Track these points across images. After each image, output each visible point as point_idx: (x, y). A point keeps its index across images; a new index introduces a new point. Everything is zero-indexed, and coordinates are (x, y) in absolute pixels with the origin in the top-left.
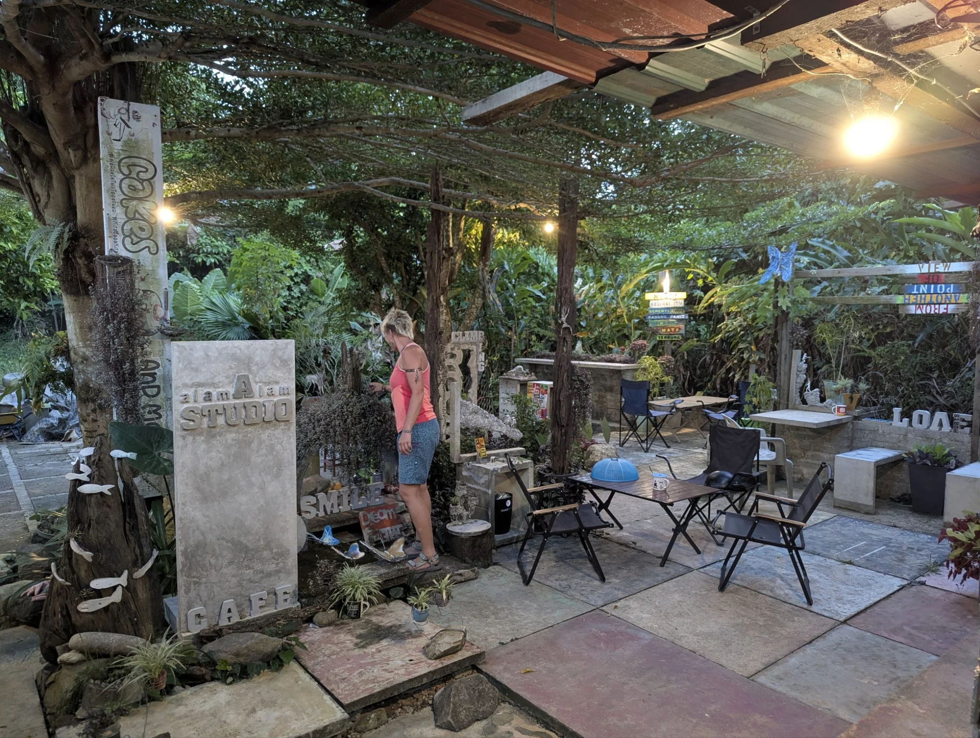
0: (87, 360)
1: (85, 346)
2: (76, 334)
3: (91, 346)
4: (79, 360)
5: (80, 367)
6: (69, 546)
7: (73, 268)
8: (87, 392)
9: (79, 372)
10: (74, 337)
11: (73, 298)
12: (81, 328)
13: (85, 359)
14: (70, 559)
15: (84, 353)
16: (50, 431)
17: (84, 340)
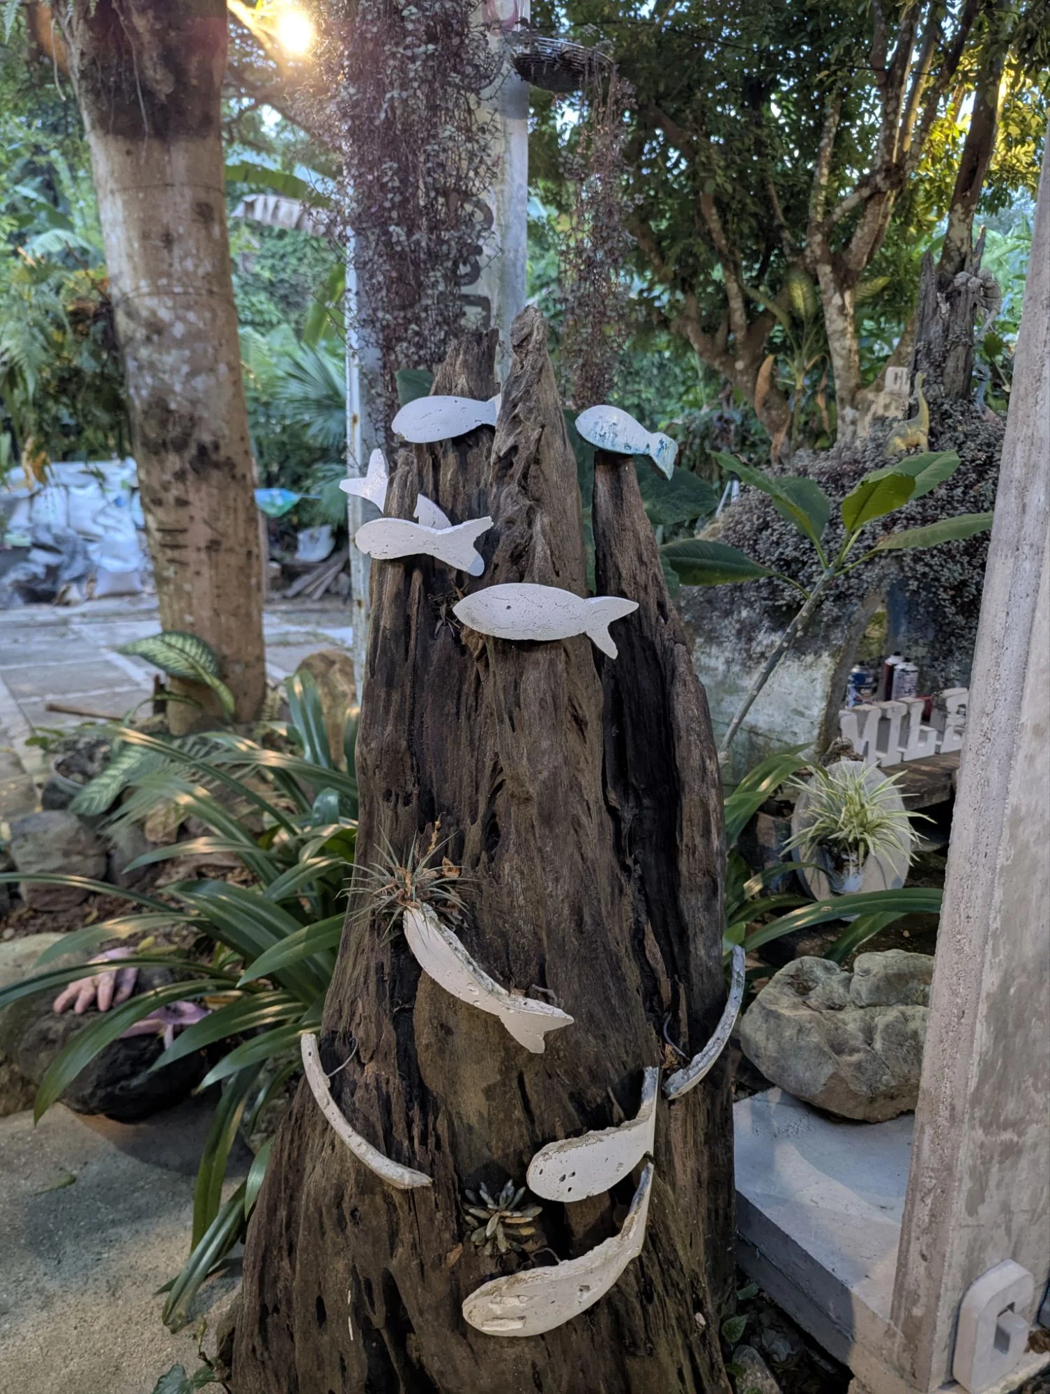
0: (159, 332)
1: (157, 292)
2: (130, 257)
3: (170, 294)
4: (141, 333)
5: (144, 353)
6: (400, 945)
7: (123, 50)
8: (163, 424)
9: (140, 368)
10: (126, 267)
11: (123, 145)
12: (145, 236)
13: (156, 329)
14: (402, 1019)
15: (154, 313)
16: (32, 586)
17: (154, 273)
